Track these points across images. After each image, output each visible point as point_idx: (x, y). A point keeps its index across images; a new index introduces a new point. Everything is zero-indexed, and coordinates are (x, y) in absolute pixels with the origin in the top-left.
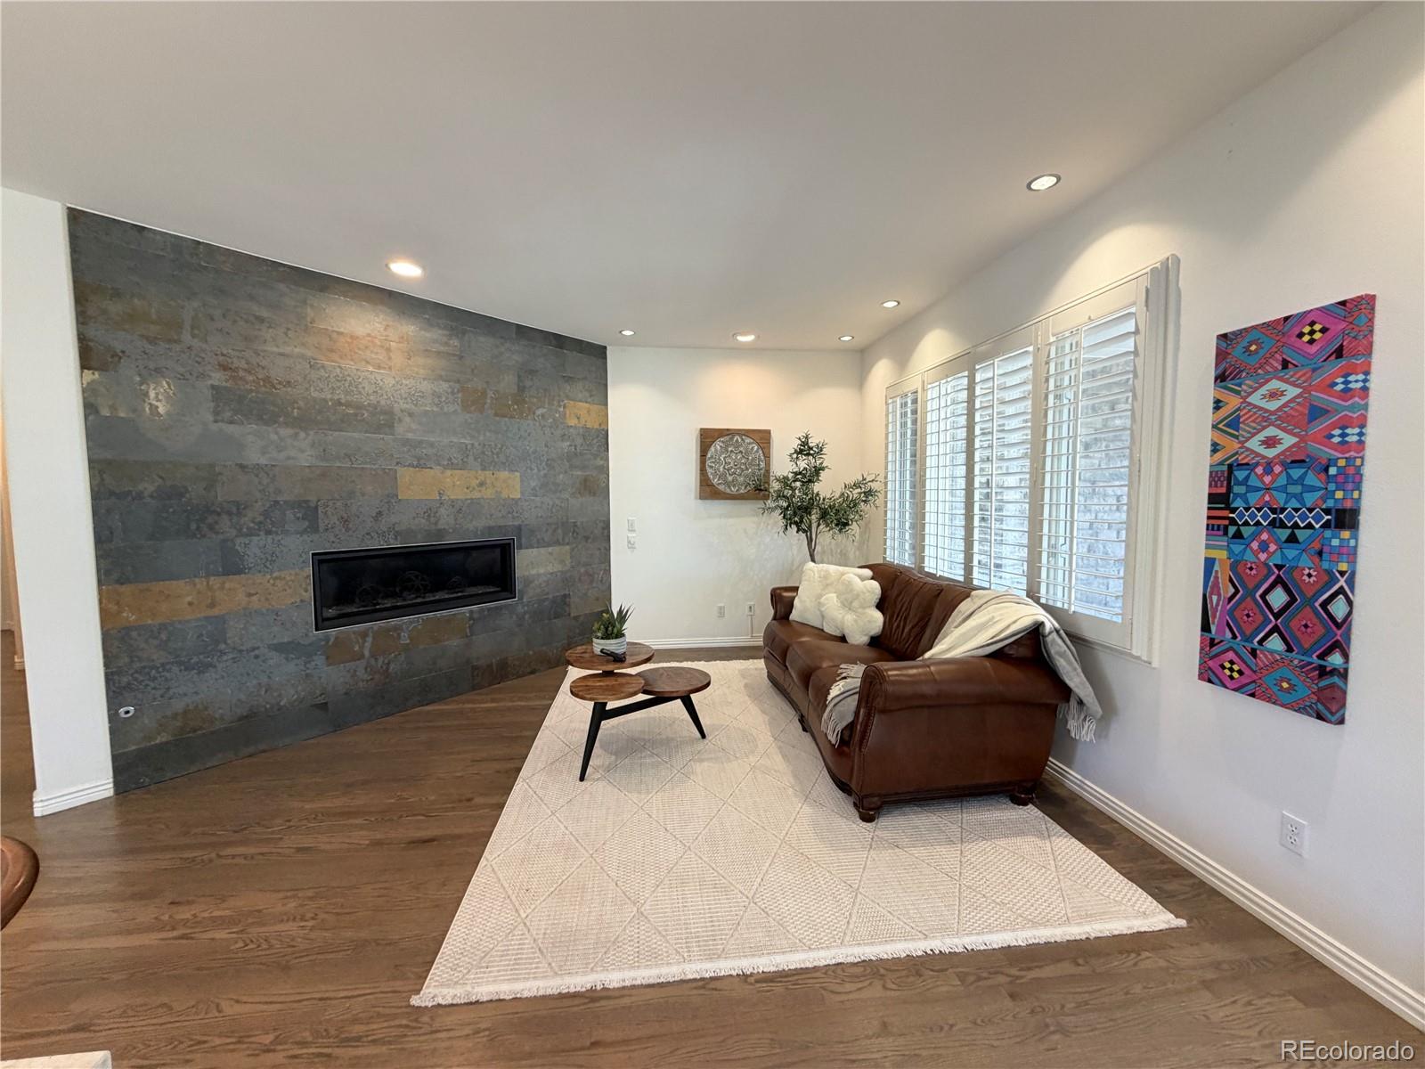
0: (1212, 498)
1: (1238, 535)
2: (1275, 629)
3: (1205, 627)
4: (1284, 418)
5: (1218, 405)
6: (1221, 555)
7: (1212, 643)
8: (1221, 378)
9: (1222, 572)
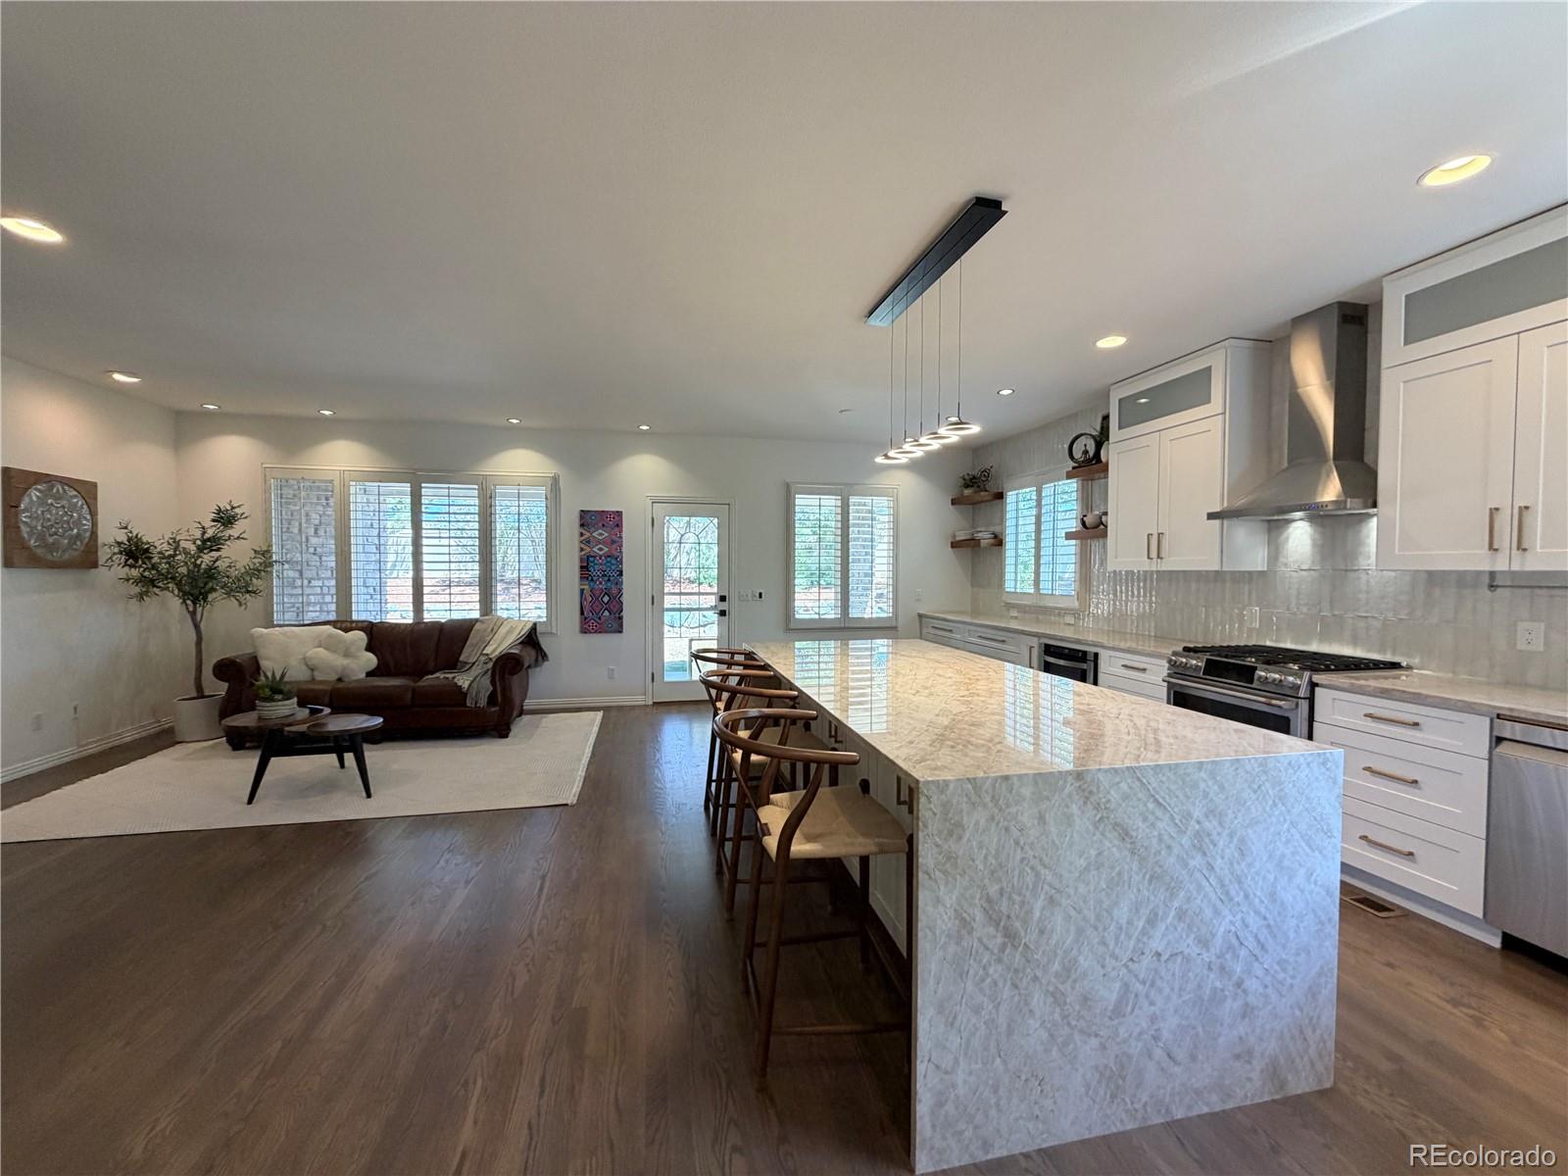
0: (582, 567)
1: (592, 580)
2: (606, 609)
3: (582, 613)
4: (604, 542)
5: (582, 535)
6: (586, 587)
7: (586, 618)
8: (582, 525)
9: (587, 593)
